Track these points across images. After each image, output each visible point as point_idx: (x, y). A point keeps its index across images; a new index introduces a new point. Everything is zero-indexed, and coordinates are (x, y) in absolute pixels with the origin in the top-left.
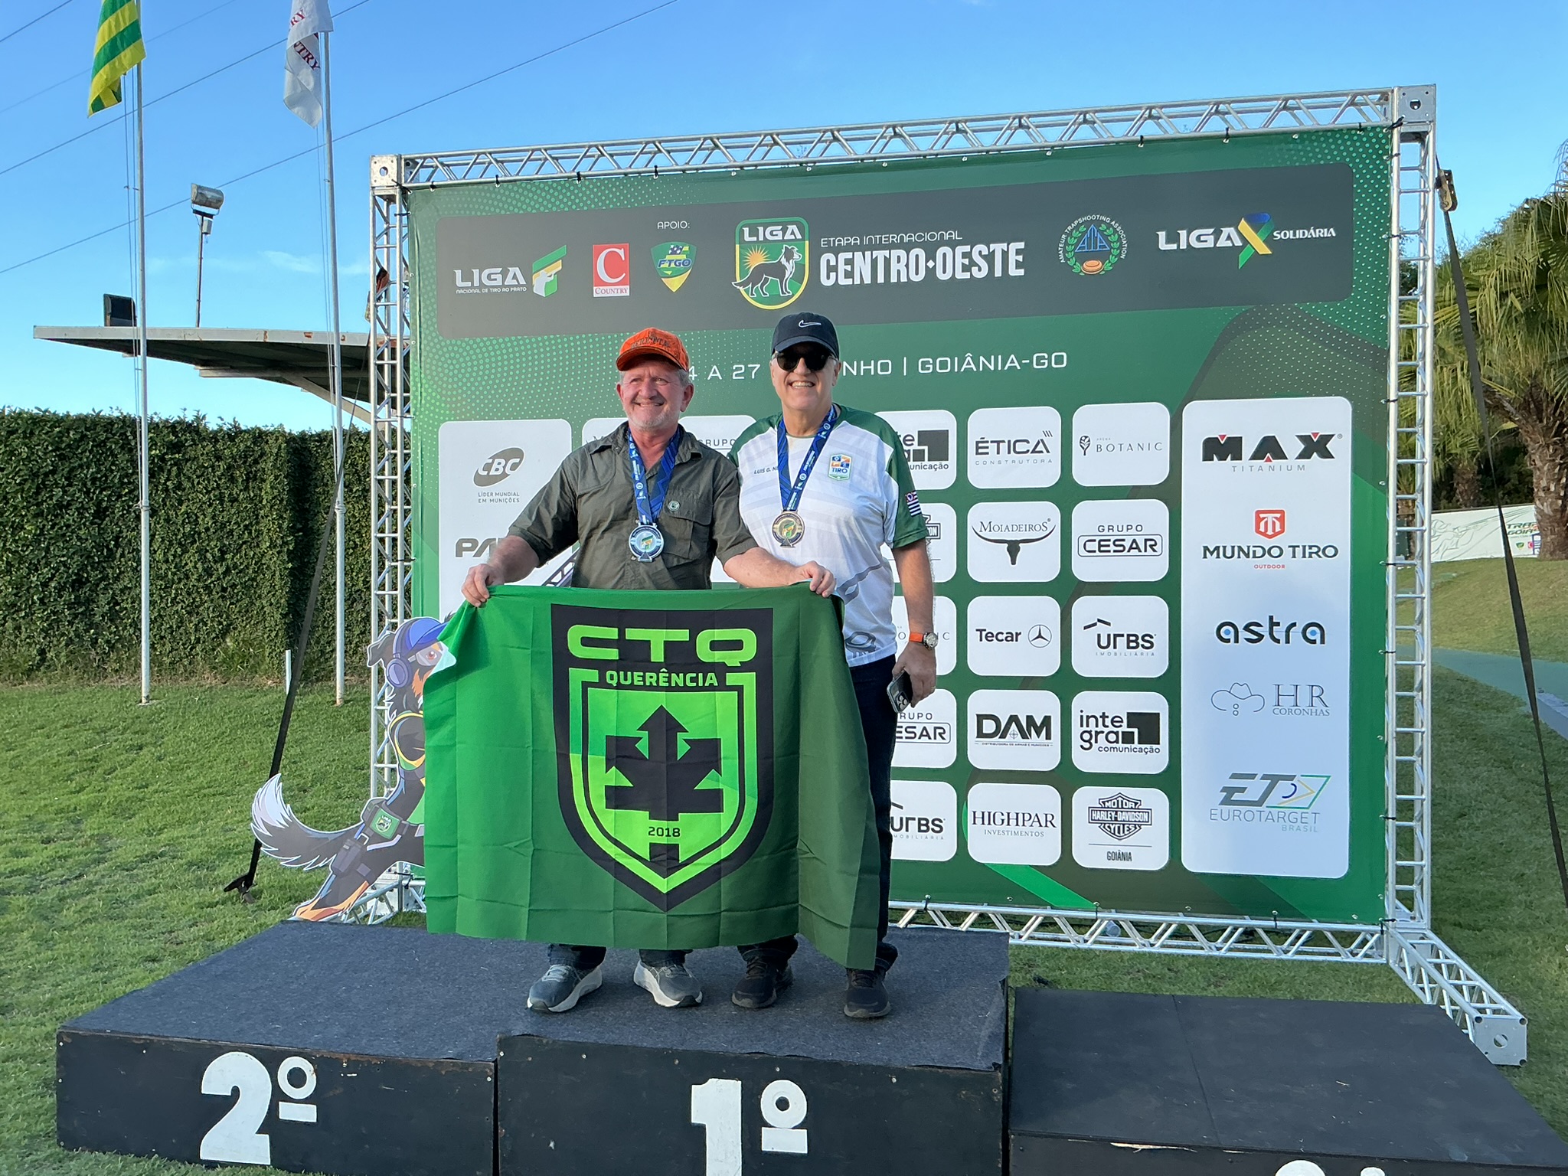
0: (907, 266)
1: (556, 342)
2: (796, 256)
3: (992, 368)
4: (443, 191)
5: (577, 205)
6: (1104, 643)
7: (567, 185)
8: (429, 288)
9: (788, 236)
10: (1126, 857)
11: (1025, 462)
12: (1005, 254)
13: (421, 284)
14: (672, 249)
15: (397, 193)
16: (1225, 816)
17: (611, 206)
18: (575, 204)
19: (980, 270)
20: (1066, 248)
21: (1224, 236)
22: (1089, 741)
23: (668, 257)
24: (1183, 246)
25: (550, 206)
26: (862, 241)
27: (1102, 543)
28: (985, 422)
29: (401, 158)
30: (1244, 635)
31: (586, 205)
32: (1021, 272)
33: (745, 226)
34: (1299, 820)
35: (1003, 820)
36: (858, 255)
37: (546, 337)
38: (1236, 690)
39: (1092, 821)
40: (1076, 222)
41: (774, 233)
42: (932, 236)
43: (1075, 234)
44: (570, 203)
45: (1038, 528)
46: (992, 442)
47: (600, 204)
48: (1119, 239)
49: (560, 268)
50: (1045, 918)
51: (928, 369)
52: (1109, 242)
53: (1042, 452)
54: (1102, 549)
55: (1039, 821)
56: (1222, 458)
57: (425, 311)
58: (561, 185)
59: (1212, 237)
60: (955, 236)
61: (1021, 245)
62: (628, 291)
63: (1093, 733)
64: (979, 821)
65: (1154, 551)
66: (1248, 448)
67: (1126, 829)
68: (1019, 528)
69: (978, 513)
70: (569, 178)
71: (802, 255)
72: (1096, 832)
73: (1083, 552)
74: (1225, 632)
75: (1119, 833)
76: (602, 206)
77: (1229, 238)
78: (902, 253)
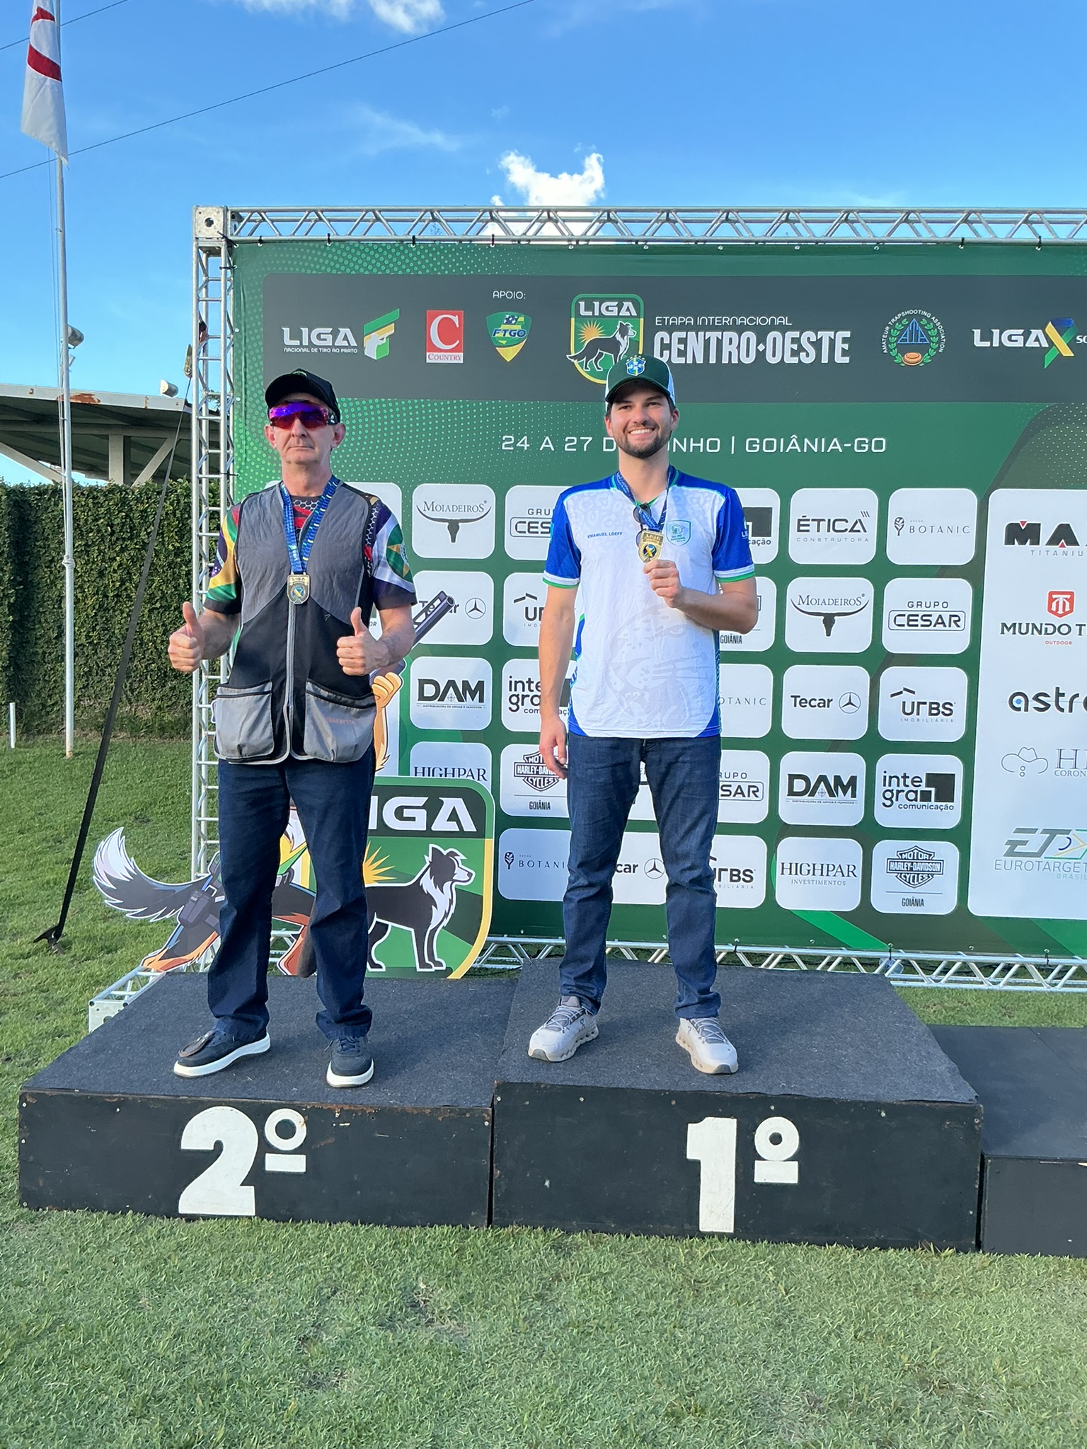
0: (738, 347)
1: (387, 406)
2: (631, 333)
3: (816, 450)
4: (272, 247)
5: (412, 269)
6: (908, 710)
7: (402, 248)
8: (255, 345)
9: (624, 313)
10: (920, 903)
11: (843, 540)
12: (832, 342)
13: (247, 340)
14: (507, 319)
15: (223, 245)
16: (1008, 866)
17: (446, 272)
18: (410, 268)
19: (808, 355)
20: (889, 339)
21: (1032, 337)
22: (890, 799)
23: (503, 327)
24: (996, 344)
25: (383, 268)
26: (695, 321)
27: (911, 618)
28: (807, 501)
29: (227, 210)
30: (1032, 704)
31: (422, 270)
32: (846, 360)
33: (581, 299)
34: (1072, 868)
35: (809, 871)
36: (692, 334)
37: (377, 400)
38: (1025, 754)
39: (890, 871)
40: (899, 315)
41: (610, 308)
42: (763, 321)
43: (898, 326)
44: (404, 267)
45: (852, 602)
46: (813, 520)
47: (435, 269)
48: (938, 334)
49: (393, 331)
50: (843, 958)
51: (756, 448)
52: (929, 337)
53: (859, 531)
54: (911, 623)
55: (842, 872)
56: (1023, 542)
57: (251, 368)
58: (396, 248)
59: (1022, 337)
60: (785, 321)
61: (847, 334)
62: (462, 358)
63: (895, 792)
64: (787, 871)
65: (958, 626)
66: (1045, 535)
67: (920, 878)
68: (835, 602)
69: (797, 587)
70: (402, 241)
71: (636, 332)
72: (894, 882)
73: (893, 626)
74: (1017, 701)
75: (914, 881)
76: (437, 272)
77: (1036, 339)
78: (734, 335)
